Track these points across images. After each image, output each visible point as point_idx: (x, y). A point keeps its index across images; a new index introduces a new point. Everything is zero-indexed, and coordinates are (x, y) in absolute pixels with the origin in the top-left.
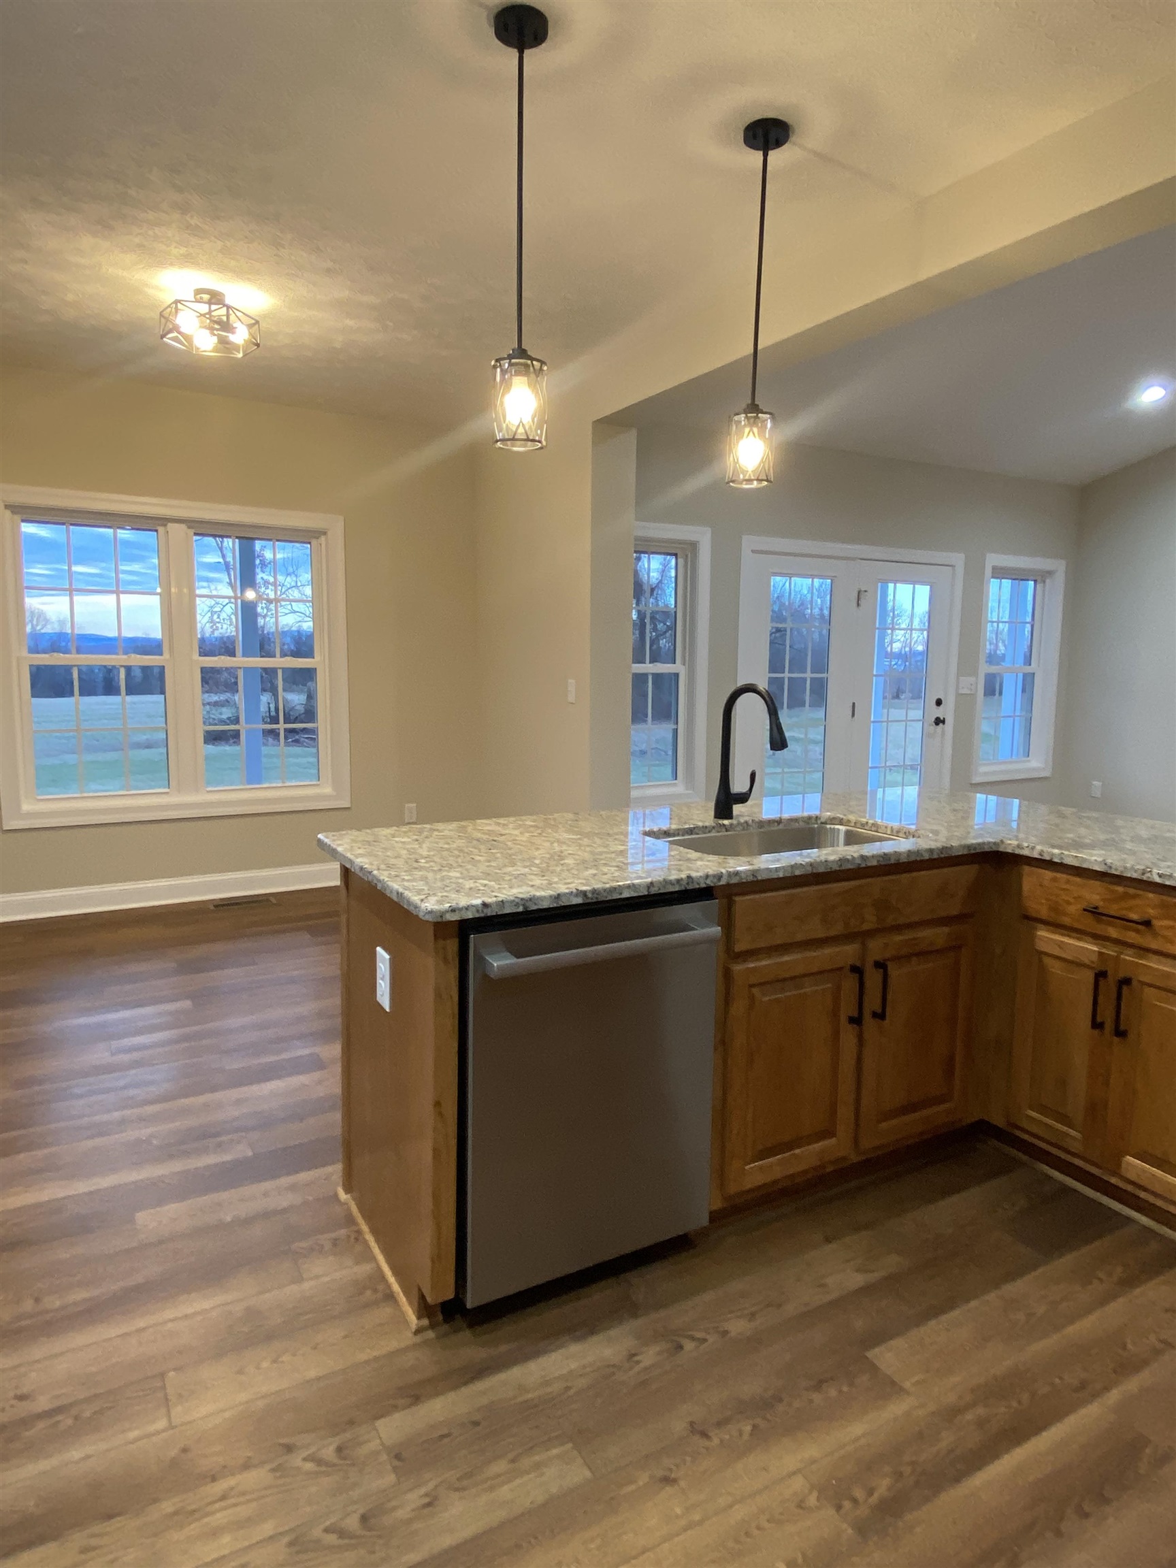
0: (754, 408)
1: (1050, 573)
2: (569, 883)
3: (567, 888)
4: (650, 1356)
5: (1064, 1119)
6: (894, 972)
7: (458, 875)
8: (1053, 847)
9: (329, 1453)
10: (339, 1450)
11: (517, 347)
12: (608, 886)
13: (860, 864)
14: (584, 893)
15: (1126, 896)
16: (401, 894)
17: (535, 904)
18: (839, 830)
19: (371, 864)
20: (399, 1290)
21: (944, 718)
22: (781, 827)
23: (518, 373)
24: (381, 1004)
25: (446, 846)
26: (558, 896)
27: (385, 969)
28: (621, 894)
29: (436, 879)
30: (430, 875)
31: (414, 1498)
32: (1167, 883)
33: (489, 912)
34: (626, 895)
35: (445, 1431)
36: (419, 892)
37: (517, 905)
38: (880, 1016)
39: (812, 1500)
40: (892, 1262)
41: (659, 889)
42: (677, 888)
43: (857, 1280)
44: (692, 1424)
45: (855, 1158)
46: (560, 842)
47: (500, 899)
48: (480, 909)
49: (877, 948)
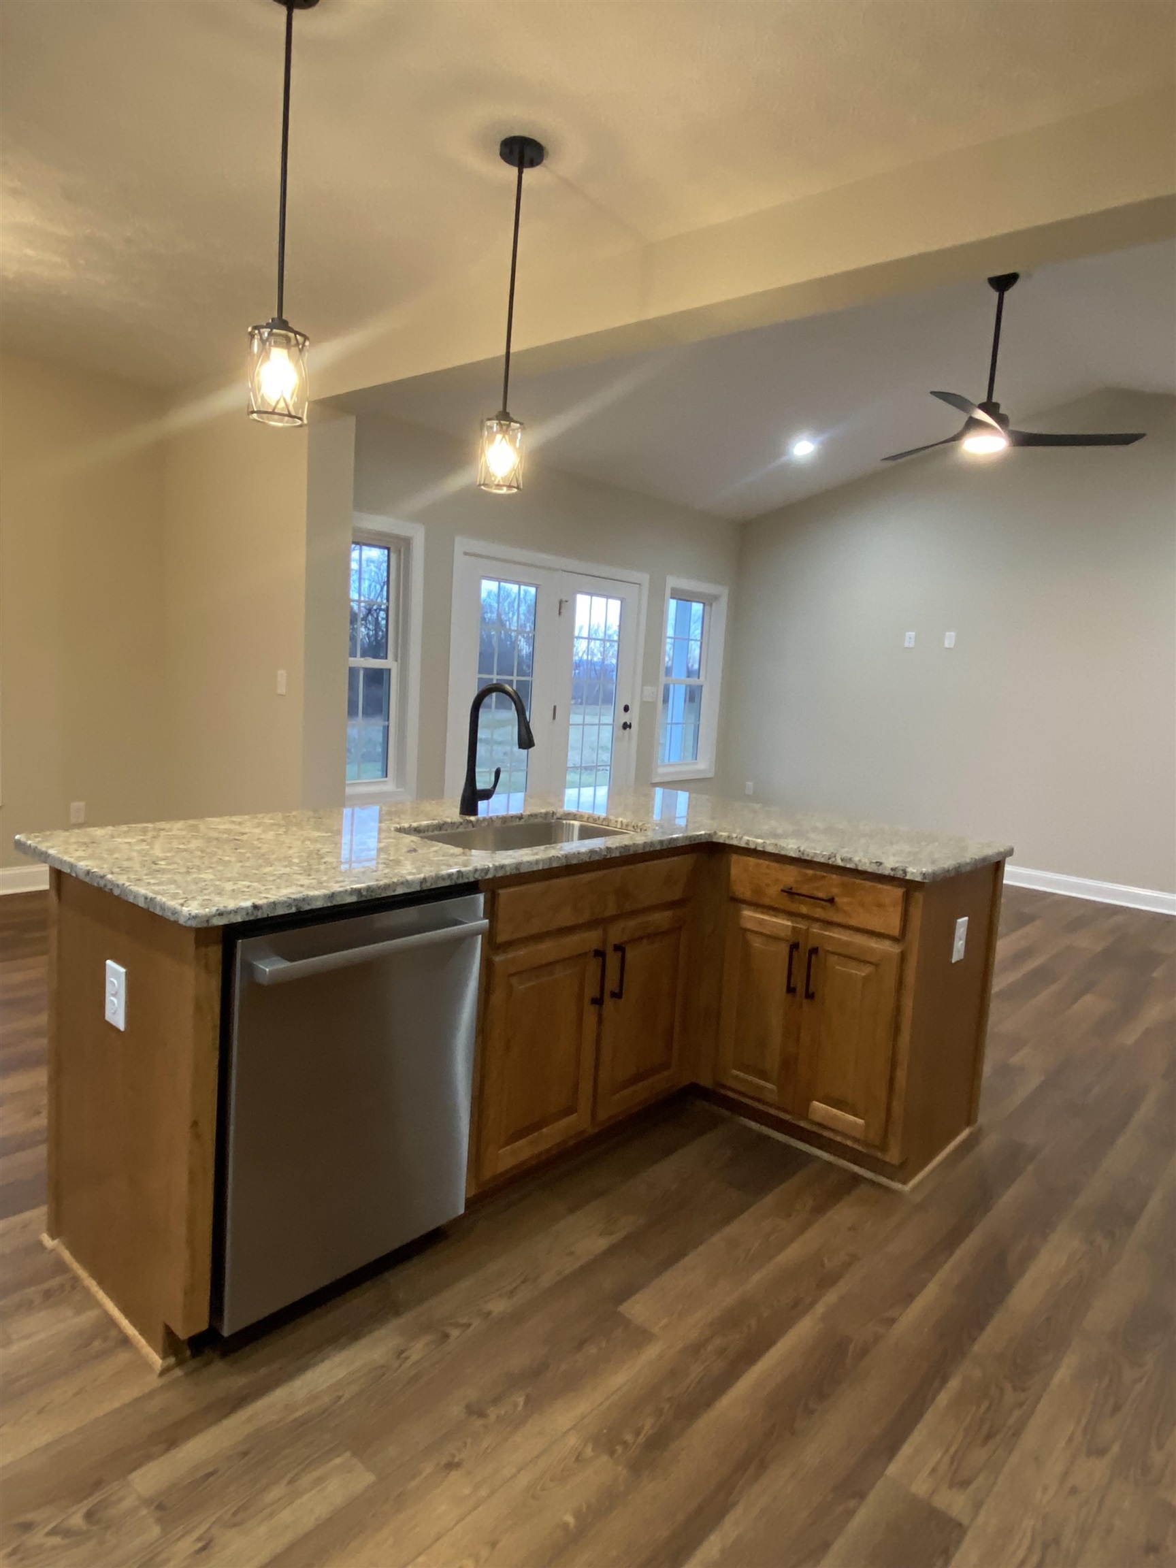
0: (504, 416)
1: (716, 598)
2: (341, 882)
3: (341, 887)
4: (417, 1350)
5: (763, 1075)
6: (630, 955)
7: (212, 877)
8: (757, 837)
9: (77, 1520)
10: (89, 1516)
11: (276, 316)
12: (382, 883)
13: (606, 856)
14: (358, 891)
15: (814, 878)
16: (151, 899)
17: (309, 904)
18: (573, 825)
19: (97, 867)
20: (136, 1333)
21: (630, 724)
22: (522, 822)
23: (277, 344)
24: (114, 1024)
25: (181, 846)
26: (333, 896)
27: (119, 984)
28: (394, 891)
29: (187, 882)
30: (178, 878)
31: (188, 1545)
32: (848, 866)
33: (260, 915)
34: (400, 891)
35: (210, 1469)
36: (174, 896)
37: (290, 906)
38: (617, 995)
39: (589, 1451)
40: (628, 1224)
41: (431, 885)
42: (448, 883)
43: (602, 1244)
44: (468, 1407)
45: (592, 1131)
46: (315, 841)
47: (272, 900)
48: (250, 911)
49: (616, 934)
